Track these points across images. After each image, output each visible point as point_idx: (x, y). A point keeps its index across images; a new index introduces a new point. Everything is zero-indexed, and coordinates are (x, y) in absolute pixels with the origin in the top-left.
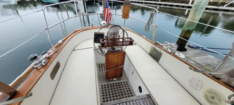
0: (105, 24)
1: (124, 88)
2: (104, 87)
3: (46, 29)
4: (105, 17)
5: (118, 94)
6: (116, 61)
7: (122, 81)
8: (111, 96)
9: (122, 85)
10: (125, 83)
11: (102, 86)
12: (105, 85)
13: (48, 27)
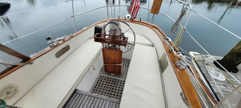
0: (129, 18)
1: (118, 86)
2: (101, 78)
3: (72, 17)
4: (131, 9)
5: (108, 89)
6: (113, 58)
7: (120, 79)
8: (103, 88)
9: (118, 82)
10: (122, 82)
11: (101, 76)
12: (103, 77)
13: (74, 15)
